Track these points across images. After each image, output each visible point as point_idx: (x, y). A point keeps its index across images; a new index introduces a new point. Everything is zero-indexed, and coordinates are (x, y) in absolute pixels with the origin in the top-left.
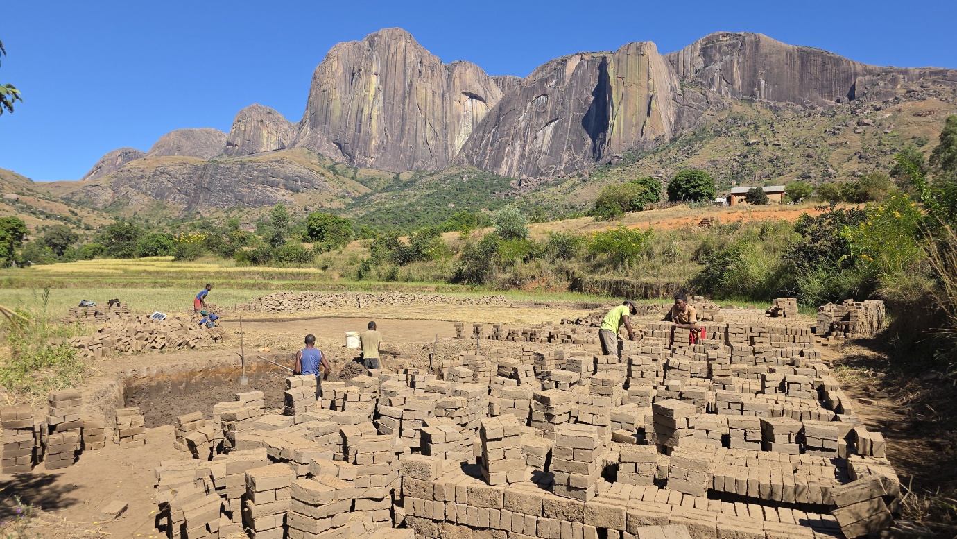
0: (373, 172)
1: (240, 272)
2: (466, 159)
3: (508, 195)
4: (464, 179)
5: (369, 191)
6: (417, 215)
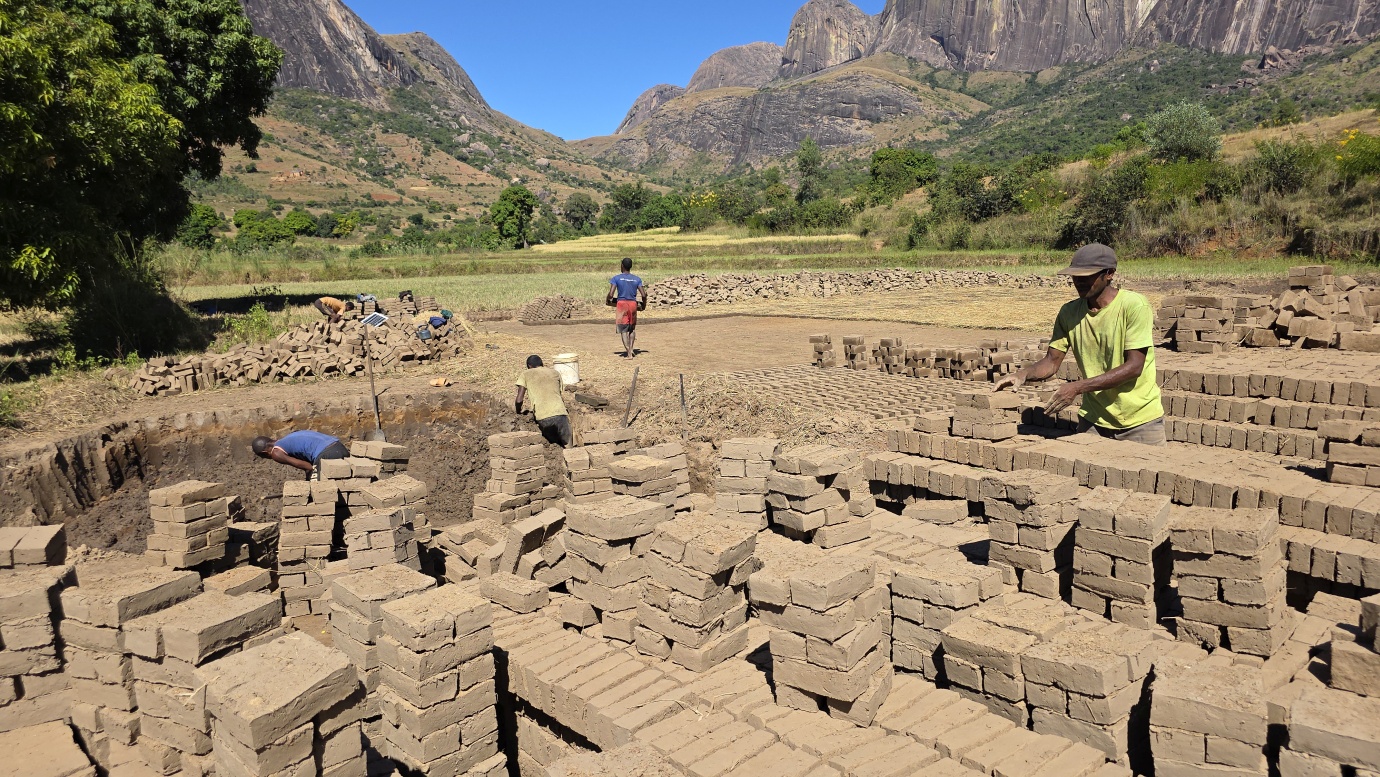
0: (993, 77)
1: (750, 244)
2: (1156, 33)
3: (1236, 87)
4: (1152, 68)
5: (987, 107)
6: (1064, 138)
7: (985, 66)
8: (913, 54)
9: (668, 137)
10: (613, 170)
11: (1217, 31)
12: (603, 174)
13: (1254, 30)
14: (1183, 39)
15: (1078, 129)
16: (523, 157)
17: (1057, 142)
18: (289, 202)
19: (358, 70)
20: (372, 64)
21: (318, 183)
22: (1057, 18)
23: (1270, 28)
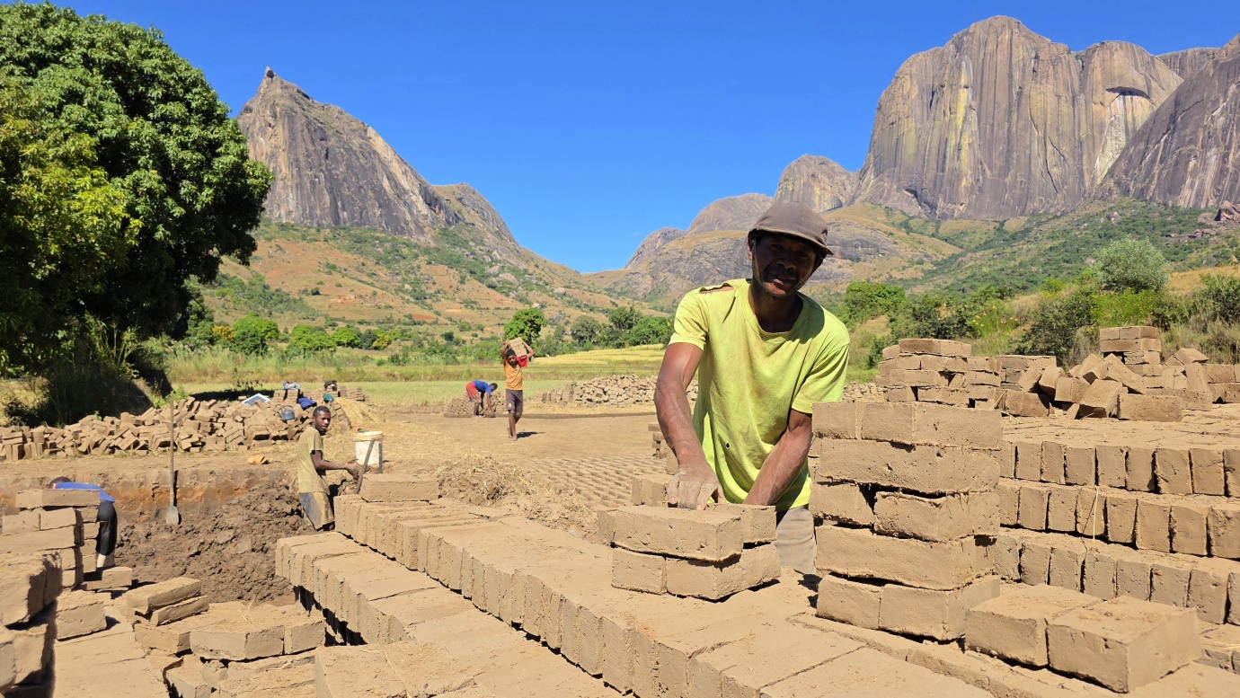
0: (964, 224)
2: (1115, 189)
3: (1194, 237)
4: (1113, 219)
5: (958, 251)
6: (1031, 279)
7: (956, 215)
8: (889, 204)
9: (669, 271)
10: (621, 298)
11: (1173, 188)
12: (611, 302)
13: (1208, 187)
14: (1141, 194)
15: (1045, 272)
16: (544, 286)
17: (1025, 282)
18: (343, 320)
19: (411, 213)
20: (423, 208)
21: (369, 305)
22: (1021, 176)
23: (1224, 186)
